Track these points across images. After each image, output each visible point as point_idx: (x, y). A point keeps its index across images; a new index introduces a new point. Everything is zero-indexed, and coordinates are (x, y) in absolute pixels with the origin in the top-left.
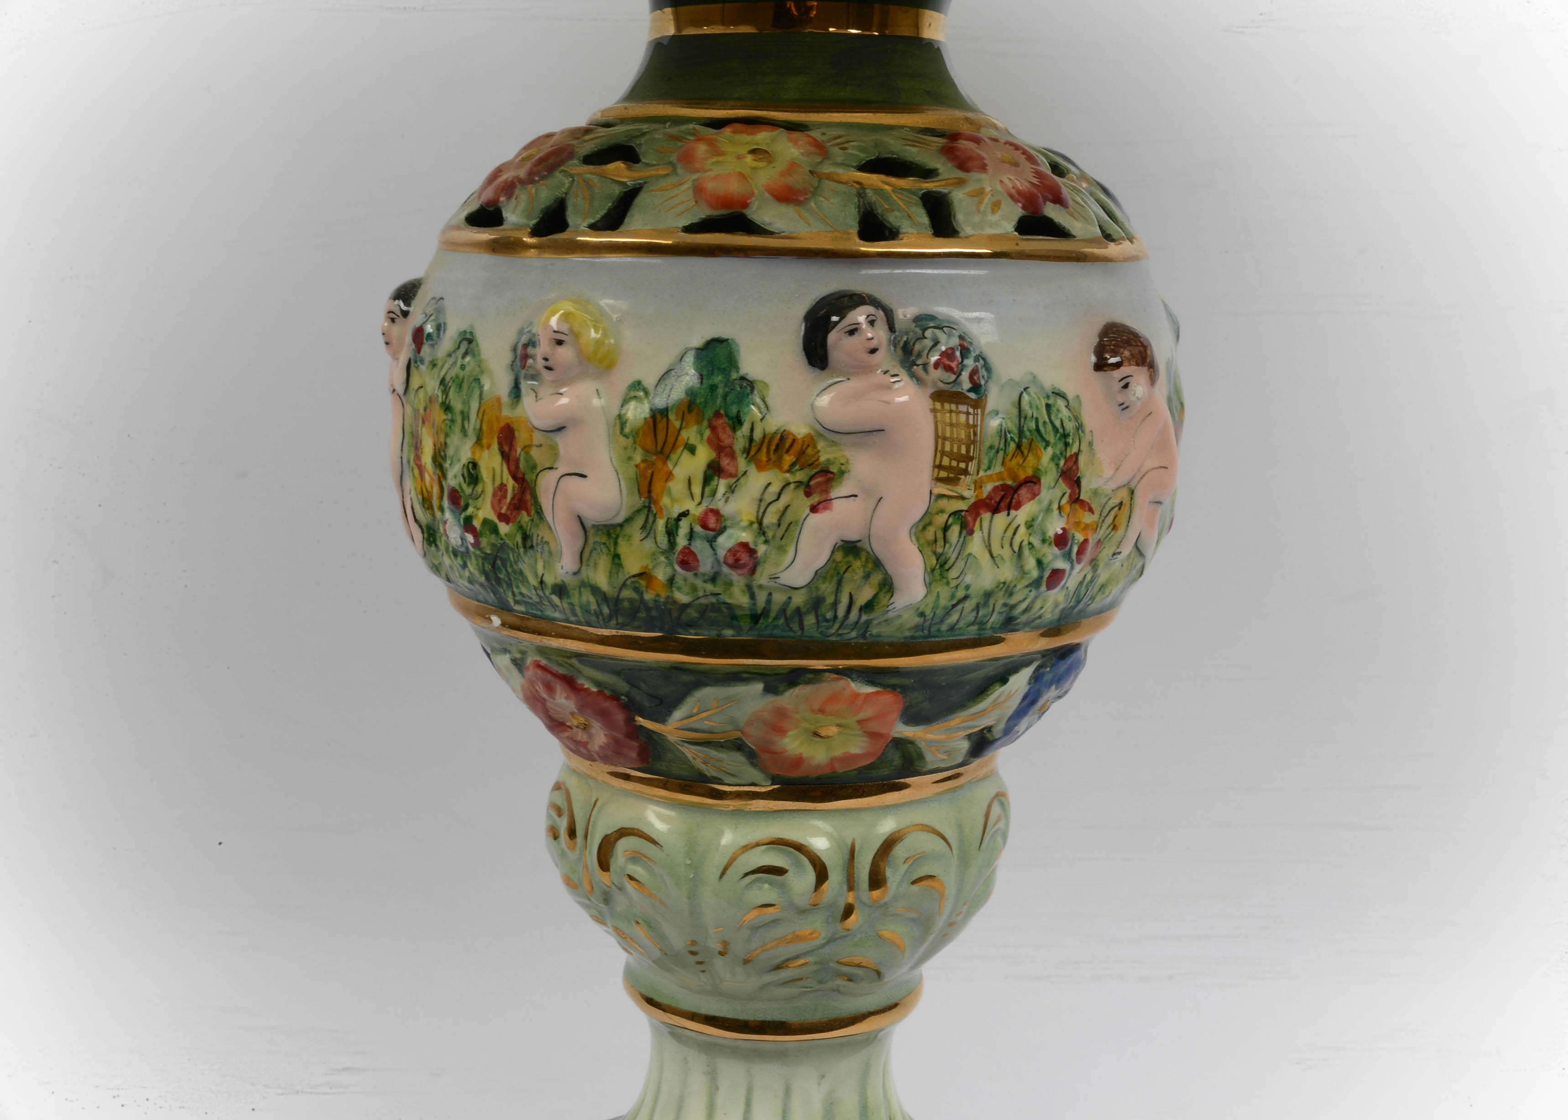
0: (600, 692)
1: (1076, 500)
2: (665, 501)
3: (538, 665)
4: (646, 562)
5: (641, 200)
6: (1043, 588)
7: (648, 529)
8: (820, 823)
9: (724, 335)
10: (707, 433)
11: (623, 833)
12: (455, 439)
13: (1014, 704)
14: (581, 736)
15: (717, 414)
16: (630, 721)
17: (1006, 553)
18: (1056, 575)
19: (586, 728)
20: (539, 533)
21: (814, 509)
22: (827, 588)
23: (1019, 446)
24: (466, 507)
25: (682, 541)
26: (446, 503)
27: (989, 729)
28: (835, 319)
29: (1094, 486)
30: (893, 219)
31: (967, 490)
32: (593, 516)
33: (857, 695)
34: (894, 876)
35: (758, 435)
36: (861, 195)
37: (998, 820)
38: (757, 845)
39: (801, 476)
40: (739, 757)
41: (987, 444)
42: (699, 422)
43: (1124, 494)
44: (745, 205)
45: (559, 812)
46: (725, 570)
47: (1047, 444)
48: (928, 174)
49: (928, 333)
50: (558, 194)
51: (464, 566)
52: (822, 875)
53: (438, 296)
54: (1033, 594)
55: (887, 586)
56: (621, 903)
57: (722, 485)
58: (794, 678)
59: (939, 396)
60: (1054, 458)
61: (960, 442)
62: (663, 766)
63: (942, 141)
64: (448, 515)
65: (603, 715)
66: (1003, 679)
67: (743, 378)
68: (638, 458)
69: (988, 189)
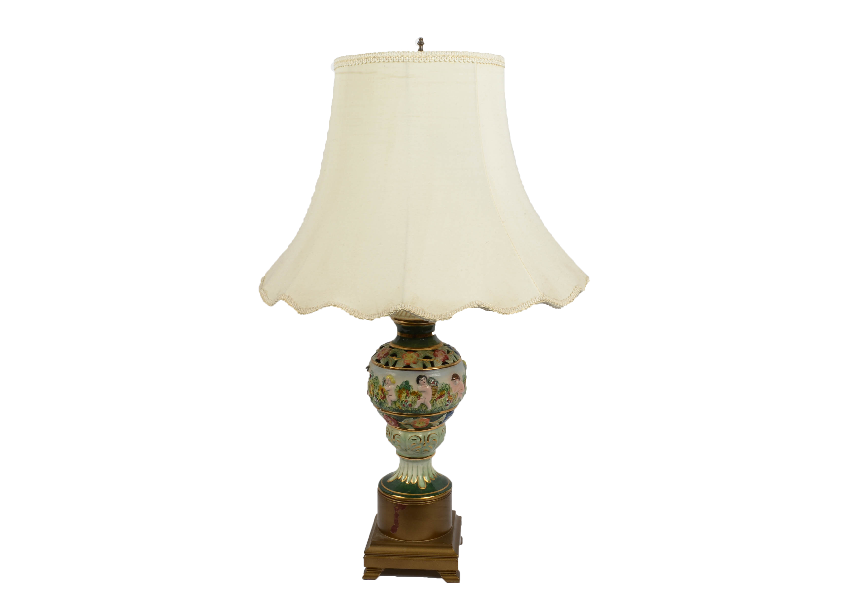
0: (394, 419)
1: (450, 396)
2: (401, 399)
3: (386, 415)
4: (399, 405)
5: (397, 363)
6: (446, 406)
7: (399, 402)
8: (420, 433)
9: (408, 380)
10: (406, 392)
11: (396, 435)
12: (375, 389)
13: (444, 419)
14: (391, 423)
15: (407, 390)
16: (397, 422)
17: (441, 403)
18: (447, 405)
19: (391, 422)
20: (386, 401)
21: (418, 400)
22: (420, 408)
23: (442, 391)
24: (377, 397)
25: (403, 403)
26: (374, 396)
27: (441, 421)
28: (420, 378)
29: (452, 394)
30: (427, 365)
31: (436, 397)
32: (393, 400)
33: (424, 419)
34: (430, 439)
35: (411, 392)
36: (423, 362)
37: (444, 431)
38: (413, 436)
39: (417, 396)
40: (410, 426)
41: (438, 391)
42: (405, 390)
43: (456, 394)
44: (410, 364)
45: (388, 431)
46: (408, 406)
47: (445, 390)
48: (431, 358)
49: (431, 380)
50: (387, 360)
51: (377, 403)
52: (421, 440)
53: (373, 370)
54: (445, 407)
55: (427, 408)
56: (396, 443)
57: (408, 397)
58: (417, 418)
59: (432, 387)
60: (446, 392)
61: (435, 391)
62: (401, 427)
63: (433, 352)
64: (374, 397)
65: (394, 421)
66: (442, 416)
67: (410, 385)
68: (398, 394)
69: (438, 359)
